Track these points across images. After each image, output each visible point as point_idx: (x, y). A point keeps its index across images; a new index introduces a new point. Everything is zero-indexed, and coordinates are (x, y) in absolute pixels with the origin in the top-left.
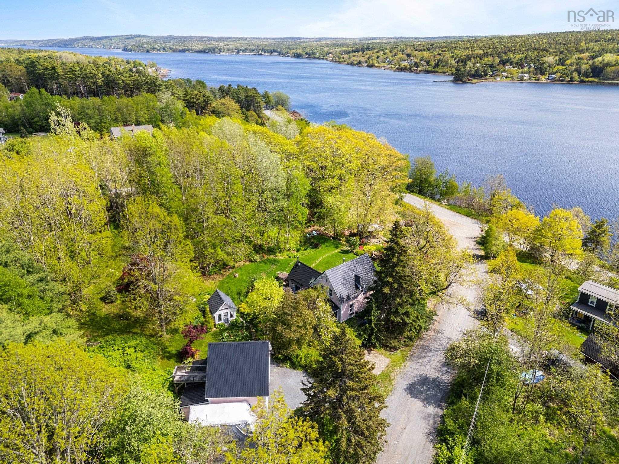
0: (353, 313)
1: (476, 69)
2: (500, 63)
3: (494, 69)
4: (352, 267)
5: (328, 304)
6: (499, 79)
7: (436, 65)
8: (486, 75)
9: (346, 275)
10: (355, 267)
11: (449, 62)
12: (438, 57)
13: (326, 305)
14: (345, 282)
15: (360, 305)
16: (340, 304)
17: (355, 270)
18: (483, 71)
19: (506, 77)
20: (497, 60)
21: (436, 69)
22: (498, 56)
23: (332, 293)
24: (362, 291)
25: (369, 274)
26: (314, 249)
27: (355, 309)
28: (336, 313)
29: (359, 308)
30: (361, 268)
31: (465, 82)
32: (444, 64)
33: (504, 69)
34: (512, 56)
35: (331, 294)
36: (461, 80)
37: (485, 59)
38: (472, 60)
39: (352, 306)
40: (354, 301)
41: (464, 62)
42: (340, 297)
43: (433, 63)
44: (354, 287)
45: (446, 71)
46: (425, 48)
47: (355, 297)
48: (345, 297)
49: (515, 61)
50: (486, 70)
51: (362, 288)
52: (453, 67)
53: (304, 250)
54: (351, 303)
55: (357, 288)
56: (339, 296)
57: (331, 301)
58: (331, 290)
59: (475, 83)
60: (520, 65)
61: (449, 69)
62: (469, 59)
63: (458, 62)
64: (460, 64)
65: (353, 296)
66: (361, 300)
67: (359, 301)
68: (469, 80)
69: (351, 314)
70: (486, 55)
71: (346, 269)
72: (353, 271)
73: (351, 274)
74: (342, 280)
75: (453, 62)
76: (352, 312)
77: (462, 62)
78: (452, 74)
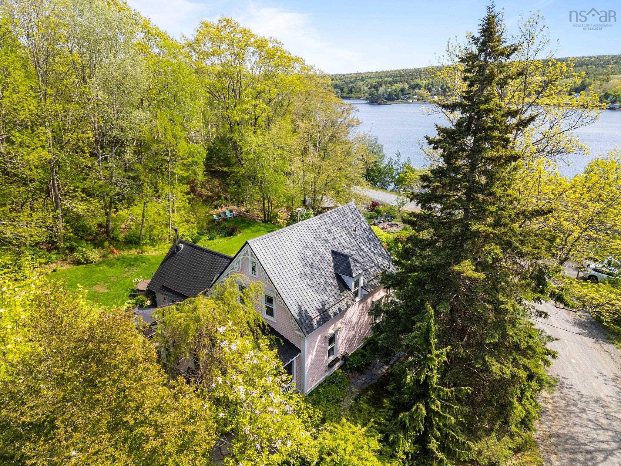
0: (336, 360)
1: (388, 93)
2: (409, 88)
3: (405, 93)
4: (323, 232)
5: (264, 342)
6: (411, 101)
7: (351, 91)
8: (399, 99)
9: (309, 253)
10: (329, 232)
11: (362, 88)
12: (351, 85)
13: (258, 347)
14: (308, 270)
15: (352, 333)
16: (302, 339)
17: (330, 239)
18: (395, 95)
19: (418, 100)
20: (406, 86)
21: (351, 95)
22: (407, 82)
23: (274, 307)
24: (356, 294)
25: (366, 249)
26: (228, 238)
27: (341, 347)
28: (289, 369)
29: (350, 341)
30: (344, 234)
31: (380, 104)
32: (357, 90)
33: (414, 92)
34: (419, 82)
35: (270, 312)
36: (376, 102)
37: (396, 85)
38: (383, 85)
39: (332, 340)
40: (339, 324)
41: (376, 88)
42: (300, 313)
43: (347, 90)
44: (335, 282)
45: (360, 96)
46: (337, 78)
47: (341, 313)
48: (314, 314)
49: (423, 85)
50: (398, 94)
51: (356, 285)
52: (366, 92)
53: (207, 240)
54: (331, 331)
55: (343, 286)
56: (295, 312)
57: (273, 331)
58: (269, 300)
59: (391, 104)
60: (428, 89)
61: (362, 95)
62: (381, 86)
63: (370, 88)
64: (373, 89)
65: (335, 309)
66: (355, 319)
67: (350, 321)
68: (384, 102)
69: (331, 366)
70: (395, 82)
71: (309, 238)
72: (327, 241)
73: (321, 248)
74: (299, 266)
75: (366, 88)
76: (332, 358)
77: (374, 88)
78: (367, 99)
